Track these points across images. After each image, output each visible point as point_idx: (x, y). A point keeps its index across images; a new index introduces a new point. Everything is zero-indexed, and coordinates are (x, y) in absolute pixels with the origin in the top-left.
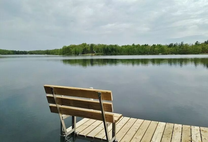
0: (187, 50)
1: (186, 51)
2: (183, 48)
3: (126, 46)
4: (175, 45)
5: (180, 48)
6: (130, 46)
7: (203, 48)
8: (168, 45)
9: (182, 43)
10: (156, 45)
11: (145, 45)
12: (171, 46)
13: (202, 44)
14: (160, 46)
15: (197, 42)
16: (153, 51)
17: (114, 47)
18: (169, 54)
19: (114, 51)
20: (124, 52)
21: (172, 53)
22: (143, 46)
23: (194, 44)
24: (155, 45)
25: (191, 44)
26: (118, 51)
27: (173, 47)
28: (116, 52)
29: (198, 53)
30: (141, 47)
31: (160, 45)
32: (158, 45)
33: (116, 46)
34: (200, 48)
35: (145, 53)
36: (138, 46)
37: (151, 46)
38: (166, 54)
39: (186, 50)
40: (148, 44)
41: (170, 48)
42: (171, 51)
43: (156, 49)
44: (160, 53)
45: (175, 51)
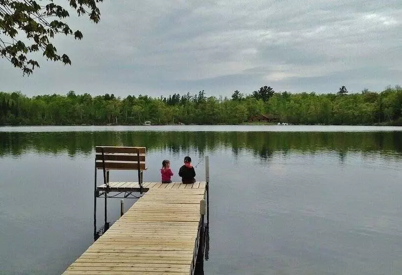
0: (214, 114)
1: (211, 115)
2: (203, 109)
3: (48, 99)
4: (184, 100)
5: (196, 107)
6: (61, 98)
7: (249, 109)
8: (167, 97)
9: (201, 94)
10: (137, 97)
11: (107, 97)
12: (174, 101)
13: (248, 98)
14: (145, 100)
15: (237, 92)
16: (129, 114)
17: (11, 100)
18: (169, 122)
19: (9, 112)
20: (43, 116)
21: (178, 121)
22: (99, 98)
23: (230, 98)
24: (134, 97)
25: (223, 98)
26: (25, 113)
27: (181, 105)
28: (17, 114)
29: (239, 122)
30: (95, 102)
31: (146, 97)
32: (141, 98)
33: (15, 96)
34: (243, 107)
35: (106, 118)
36: (85, 99)
37: (122, 99)
38: (163, 123)
39: (211, 113)
40: (113, 95)
41: (172, 108)
42: (176, 117)
43: (136, 108)
44: (146, 119)
45: (186, 114)
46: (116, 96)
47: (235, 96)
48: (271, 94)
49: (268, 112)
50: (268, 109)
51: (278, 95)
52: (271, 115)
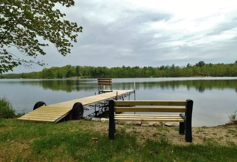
1: (177, 73)
3: (115, 69)
4: (166, 68)
5: (171, 70)
6: (120, 68)
7: (194, 71)
8: (159, 67)
9: (173, 65)
10: (148, 67)
11: (136, 68)
12: (162, 68)
13: (193, 66)
14: (150, 68)
15: (189, 64)
16: (144, 73)
17: (103, 69)
18: (160, 77)
19: (102, 74)
20: (114, 75)
21: (163, 76)
22: (133, 68)
23: (186, 66)
24: (146, 67)
25: (183, 67)
26: (107, 74)
27: (165, 70)
28: (105, 74)
29: (189, 76)
30: (132, 69)
31: (151, 67)
32: (149, 67)
33: (104, 68)
34: (191, 70)
35: (136, 75)
36: (128, 68)
37: (142, 68)
38: (158, 77)
39: (177, 72)
40: (138, 67)
41: (161, 71)
42: (163, 75)
43: (147, 71)
44: (151, 75)
45: (167, 73)
46: (140, 67)
47: (188, 65)
48: (204, 64)
49: (202, 72)
50: (202, 70)
51: (207, 65)
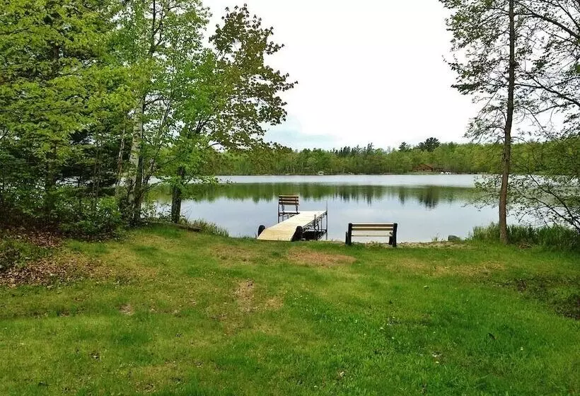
0: (381, 165)
1: (378, 166)
2: (371, 160)
4: (354, 152)
5: (365, 158)
7: (414, 160)
8: (339, 150)
9: (370, 146)
10: (312, 150)
12: (345, 152)
13: (414, 148)
14: (319, 153)
15: (404, 144)
16: (305, 164)
18: (340, 173)
21: (348, 171)
23: (397, 149)
24: (309, 150)
25: (391, 150)
27: (351, 157)
31: (320, 149)
32: (315, 151)
34: (407, 158)
35: (285, 169)
37: (299, 152)
38: (335, 173)
39: (379, 163)
40: (290, 148)
41: (343, 159)
42: (346, 167)
43: (310, 160)
44: (320, 170)
45: (355, 165)
46: (294, 149)
47: (403, 147)
48: (437, 145)
49: (432, 163)
50: (432, 159)
51: (444, 145)
52: (435, 165)
